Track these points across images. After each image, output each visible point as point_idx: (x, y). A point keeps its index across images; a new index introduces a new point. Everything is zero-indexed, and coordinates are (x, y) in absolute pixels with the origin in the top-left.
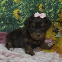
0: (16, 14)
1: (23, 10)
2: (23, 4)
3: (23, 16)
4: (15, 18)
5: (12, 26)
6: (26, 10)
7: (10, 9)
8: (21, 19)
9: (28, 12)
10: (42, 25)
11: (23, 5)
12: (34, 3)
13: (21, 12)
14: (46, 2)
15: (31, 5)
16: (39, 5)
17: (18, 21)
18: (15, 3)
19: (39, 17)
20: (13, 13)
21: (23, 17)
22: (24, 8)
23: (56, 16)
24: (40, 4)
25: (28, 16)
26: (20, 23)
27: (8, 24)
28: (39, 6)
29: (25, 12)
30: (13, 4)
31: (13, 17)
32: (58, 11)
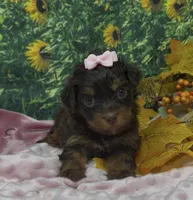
0: (35, 54)
1: (57, 42)
2: (55, 26)
3: (55, 62)
4: (33, 65)
5: (22, 91)
6: (65, 44)
7: (16, 41)
8: (50, 70)
9: (70, 50)
10: (115, 87)
11: (56, 29)
12: (88, 23)
13: (49, 48)
14: (125, 20)
15: (80, 28)
16: (103, 28)
17: (41, 74)
18: (33, 24)
19: (99, 65)
20: (27, 53)
22: (60, 36)
23: (158, 61)
24: (106, 24)
25: (71, 61)
26: (48, 80)
27: (12, 83)
28: (105, 31)
29: (62, 47)
30: (28, 26)
31: (26, 63)
32: (165, 43)
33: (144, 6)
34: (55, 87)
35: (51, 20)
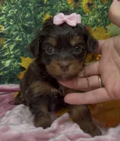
1: (9, 25)
2: (8, 13)
3: (9, 40)
6: (15, 26)
8: (5, 46)
9: (20, 31)
11: (9, 15)
14: (57, 11)
15: (27, 15)
16: (43, 16)
19: (65, 23)
21: (9, 42)
22: (12, 20)
24: (45, 13)
25: (21, 40)
28: (44, 19)
29: (13, 29)
33: (69, 2)
34: (9, 59)
35: (4, 8)
